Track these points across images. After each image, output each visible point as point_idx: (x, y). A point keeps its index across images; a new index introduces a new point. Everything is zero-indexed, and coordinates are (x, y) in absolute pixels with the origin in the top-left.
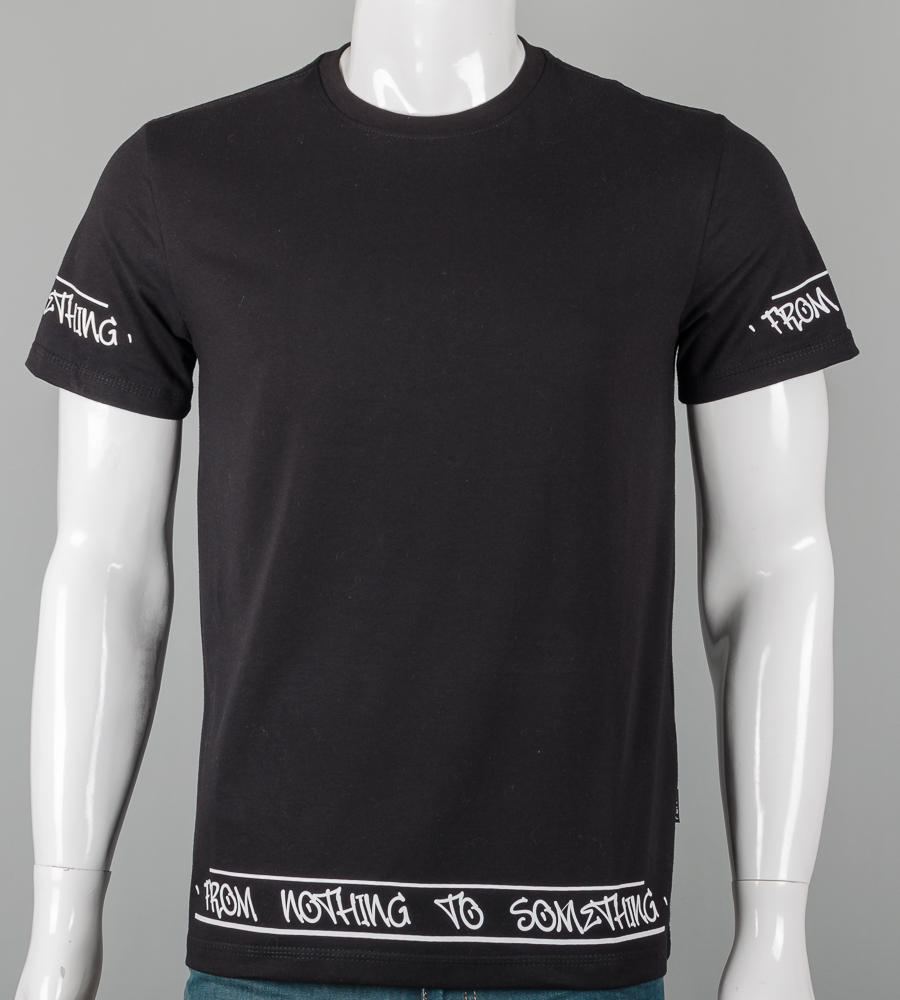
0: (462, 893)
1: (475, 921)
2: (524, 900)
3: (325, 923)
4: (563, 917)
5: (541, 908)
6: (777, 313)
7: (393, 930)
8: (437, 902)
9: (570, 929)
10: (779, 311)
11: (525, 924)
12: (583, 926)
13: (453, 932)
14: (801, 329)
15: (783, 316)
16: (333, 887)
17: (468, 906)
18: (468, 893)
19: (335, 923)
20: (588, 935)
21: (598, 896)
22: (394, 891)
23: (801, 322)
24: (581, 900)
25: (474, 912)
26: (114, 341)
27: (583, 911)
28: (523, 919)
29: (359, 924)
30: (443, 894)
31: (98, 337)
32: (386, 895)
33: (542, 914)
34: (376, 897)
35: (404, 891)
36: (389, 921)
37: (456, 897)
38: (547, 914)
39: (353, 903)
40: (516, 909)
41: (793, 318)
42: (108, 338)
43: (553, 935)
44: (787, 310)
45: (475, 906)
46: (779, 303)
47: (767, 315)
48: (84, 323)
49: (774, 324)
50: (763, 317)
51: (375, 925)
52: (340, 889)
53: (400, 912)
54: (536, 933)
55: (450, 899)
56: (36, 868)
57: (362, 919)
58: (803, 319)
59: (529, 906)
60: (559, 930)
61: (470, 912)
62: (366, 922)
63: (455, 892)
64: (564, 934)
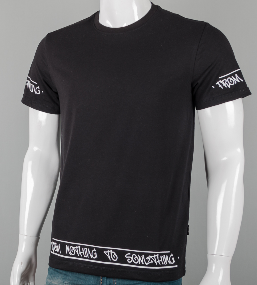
0: (112, 250)
1: (115, 259)
2: (129, 254)
3: (76, 255)
4: (141, 260)
5: (134, 257)
6: (221, 82)
7: (93, 259)
8: (105, 252)
9: (143, 263)
10: (222, 82)
11: (130, 261)
12: (147, 263)
13: (108, 261)
14: (229, 87)
15: (223, 83)
16: (78, 245)
17: (113, 254)
18: (113, 250)
19: (79, 256)
20: (148, 266)
21: (152, 255)
22: (93, 248)
23: (229, 85)
24: (147, 255)
25: (115, 256)
26: (39, 93)
27: (147, 259)
28: (129, 259)
29: (84, 256)
30: (106, 250)
31: (36, 92)
32: (91, 249)
33: (135, 258)
34: (89, 249)
35: (96, 248)
36: (92, 256)
37: (110, 251)
38: (136, 258)
39: (83, 250)
40: (127, 256)
41: (227, 84)
42: (38, 92)
43: (138, 265)
44: (224, 82)
45: (115, 254)
46: (222, 79)
47: (218, 83)
48: (32, 88)
49: (220, 86)
50: (217, 84)
51: (88, 257)
52: (80, 246)
53: (95, 254)
54: (132, 263)
55: (108, 252)
56: (19, 235)
57: (85, 255)
58: (230, 84)
59: (131, 256)
60: (139, 263)
61: (114, 256)
62: (86, 256)
63: (110, 250)
64: (141, 265)
